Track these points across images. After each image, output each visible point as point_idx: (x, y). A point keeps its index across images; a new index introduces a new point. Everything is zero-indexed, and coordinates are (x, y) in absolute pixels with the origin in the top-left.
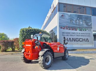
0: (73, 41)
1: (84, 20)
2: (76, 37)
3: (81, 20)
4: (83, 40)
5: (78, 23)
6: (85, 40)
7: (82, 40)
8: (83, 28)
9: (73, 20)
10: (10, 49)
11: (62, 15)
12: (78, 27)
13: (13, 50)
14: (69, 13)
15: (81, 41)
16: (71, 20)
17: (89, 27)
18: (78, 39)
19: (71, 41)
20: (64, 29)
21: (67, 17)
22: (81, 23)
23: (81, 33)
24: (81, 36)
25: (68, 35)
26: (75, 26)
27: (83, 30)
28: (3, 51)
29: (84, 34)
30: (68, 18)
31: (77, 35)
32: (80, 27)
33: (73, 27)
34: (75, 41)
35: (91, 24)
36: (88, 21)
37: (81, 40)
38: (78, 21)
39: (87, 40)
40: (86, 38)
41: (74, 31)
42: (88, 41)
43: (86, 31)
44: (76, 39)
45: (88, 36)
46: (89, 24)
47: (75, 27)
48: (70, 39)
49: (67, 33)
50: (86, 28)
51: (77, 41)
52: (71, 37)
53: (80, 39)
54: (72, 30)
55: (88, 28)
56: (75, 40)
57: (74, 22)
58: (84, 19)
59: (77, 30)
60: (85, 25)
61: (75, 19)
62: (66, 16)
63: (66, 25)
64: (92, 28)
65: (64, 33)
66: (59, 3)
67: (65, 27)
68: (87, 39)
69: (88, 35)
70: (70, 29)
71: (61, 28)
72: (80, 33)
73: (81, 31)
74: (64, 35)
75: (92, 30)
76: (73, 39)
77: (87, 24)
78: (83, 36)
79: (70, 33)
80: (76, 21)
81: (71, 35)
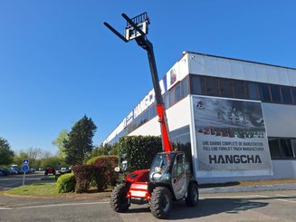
0: (227, 162)
1: (247, 113)
2: (231, 153)
3: (241, 113)
4: (249, 159)
5: (234, 120)
6: (252, 159)
7: (246, 159)
8: (246, 130)
9: (223, 113)
11: (200, 103)
14: (214, 98)
15: (246, 162)
16: (220, 113)
17: (259, 128)
18: (238, 156)
19: (223, 162)
20: (206, 133)
21: (210, 106)
22: (241, 119)
23: (244, 144)
24: (244, 149)
25: (215, 149)
26: (228, 126)
27: (247, 137)
29: (249, 144)
30: (212, 110)
31: (236, 149)
32: (239, 129)
33: (225, 129)
34: (231, 162)
35: (263, 121)
36: (254, 115)
37: (244, 159)
38: (233, 115)
39: (258, 159)
40: (255, 153)
41: (227, 139)
42: (260, 162)
43: (252, 137)
44: (235, 156)
45: (259, 149)
46: (259, 122)
47: (229, 129)
48: (221, 156)
49: (213, 143)
50: (252, 130)
51: (235, 162)
52: (224, 153)
53: (242, 156)
54: (224, 135)
55: (256, 130)
56: (231, 159)
57: (226, 118)
58: (246, 111)
59: (234, 136)
60: (250, 125)
61: (226, 112)
62: (209, 104)
63: (209, 125)
64: (264, 130)
65: (206, 143)
66: (191, 76)
67: (208, 130)
68: (257, 157)
69: (258, 147)
70: (218, 135)
71: (200, 131)
72: (240, 144)
73: (243, 137)
74: (206, 149)
75: (266, 135)
76: (227, 156)
77: (253, 121)
78: (248, 149)
79: (219, 143)
80: (230, 115)
81: (223, 149)
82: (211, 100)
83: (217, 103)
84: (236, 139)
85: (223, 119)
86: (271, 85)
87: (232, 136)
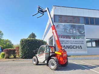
0: (67, 48)
1: (78, 29)
2: (70, 45)
3: (74, 29)
4: (77, 47)
5: (71, 32)
6: (78, 47)
7: (75, 47)
8: (76, 36)
9: (67, 29)
10: (12, 56)
11: (57, 26)
12: (72, 36)
13: (15, 57)
14: (63, 24)
15: (75, 48)
16: (65, 29)
17: (83, 35)
18: (72, 46)
19: (65, 48)
22: (75, 32)
23: (75, 41)
24: (75, 43)
25: (62, 43)
26: (68, 34)
27: (77, 38)
28: (7, 58)
29: (77, 41)
30: (62, 28)
31: (71, 43)
32: (73, 35)
35: (84, 32)
36: (81, 30)
37: (74, 47)
38: (71, 30)
40: (79, 45)
41: (68, 39)
42: (82, 48)
43: (79, 38)
44: (70, 46)
45: (82, 43)
46: (82, 32)
48: (64, 46)
49: (61, 41)
50: (79, 36)
51: (70, 48)
53: (73, 46)
54: (66, 38)
57: (68, 31)
58: (77, 28)
59: (71, 38)
60: (78, 34)
61: (68, 29)
62: (61, 26)
63: (60, 34)
66: (54, 15)
67: (60, 36)
68: (80, 46)
70: (64, 38)
72: (73, 41)
73: (75, 39)
75: (85, 37)
76: (67, 46)
77: (80, 32)
78: (77, 43)
79: (64, 41)
80: (70, 30)
81: (65, 43)
82: (62, 25)
83: (64, 26)
84: (72, 39)
85: (67, 32)
86: (90, 17)
87: (70, 38)
